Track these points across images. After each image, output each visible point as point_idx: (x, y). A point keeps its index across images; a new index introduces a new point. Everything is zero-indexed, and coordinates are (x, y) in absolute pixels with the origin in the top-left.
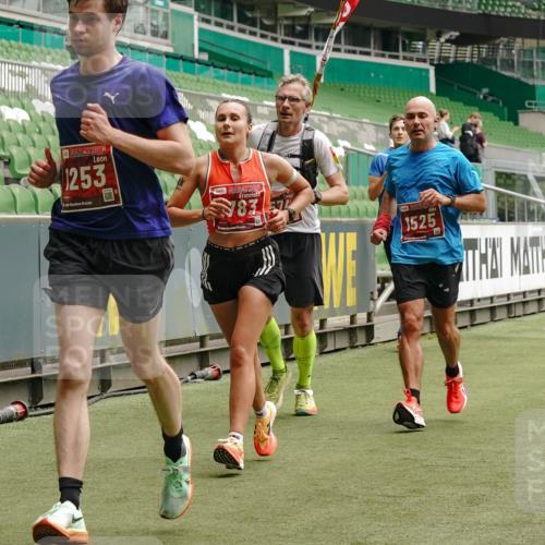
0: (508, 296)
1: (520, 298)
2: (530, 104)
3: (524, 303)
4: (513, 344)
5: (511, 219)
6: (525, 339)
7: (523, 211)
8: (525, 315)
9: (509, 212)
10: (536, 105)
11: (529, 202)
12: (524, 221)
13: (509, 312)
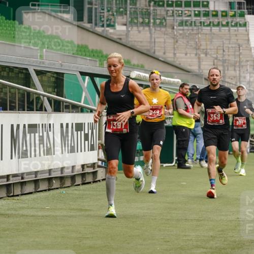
0: (8, 177)
1: (18, 180)
2: (32, 5)
3: (23, 184)
4: (11, 220)
5: (12, 108)
6: (23, 215)
7: (23, 101)
8: (22, 195)
9: (11, 102)
10: (39, 5)
11: (29, 93)
12: (24, 110)
13: (8, 191)
